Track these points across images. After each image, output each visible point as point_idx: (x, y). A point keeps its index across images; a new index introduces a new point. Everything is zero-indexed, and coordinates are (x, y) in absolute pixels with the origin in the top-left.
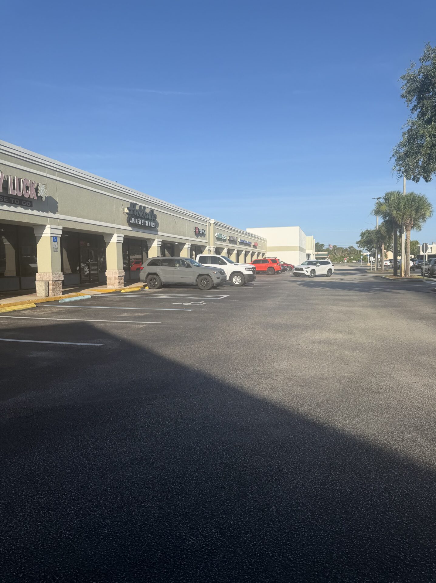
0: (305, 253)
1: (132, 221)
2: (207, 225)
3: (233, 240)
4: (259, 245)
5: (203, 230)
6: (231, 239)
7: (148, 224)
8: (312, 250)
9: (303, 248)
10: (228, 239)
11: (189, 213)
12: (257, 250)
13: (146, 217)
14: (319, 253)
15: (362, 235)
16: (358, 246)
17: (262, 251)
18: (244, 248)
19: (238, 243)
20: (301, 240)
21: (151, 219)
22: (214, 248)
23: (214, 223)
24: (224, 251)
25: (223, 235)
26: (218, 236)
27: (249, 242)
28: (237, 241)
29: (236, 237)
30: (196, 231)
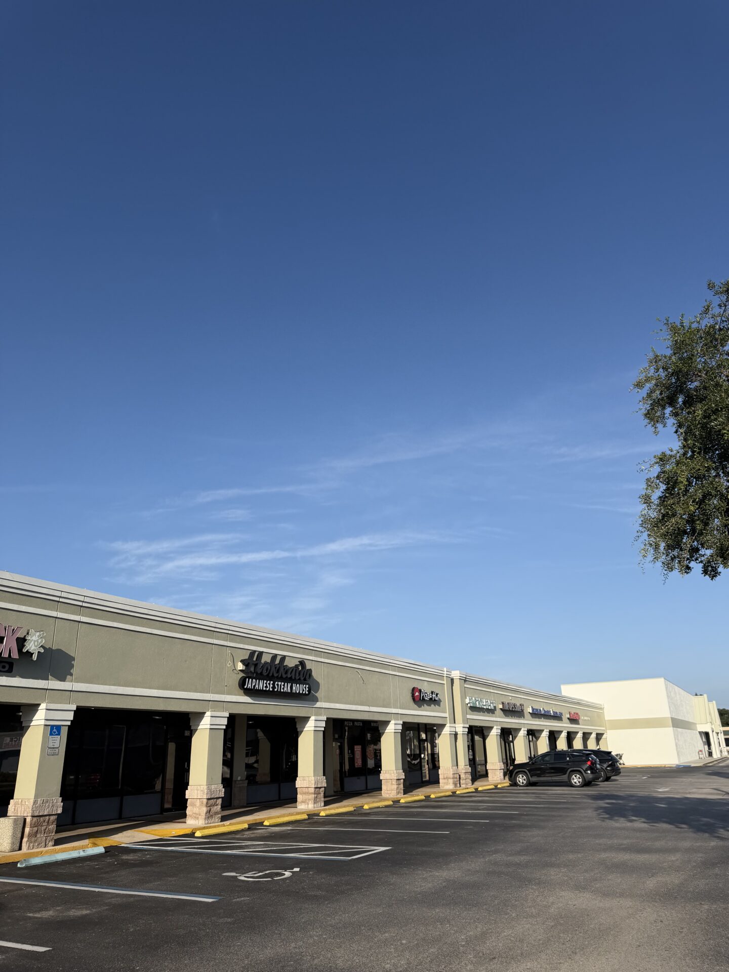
0: (697, 730)
1: (249, 685)
2: (445, 682)
3: (513, 711)
5: (432, 693)
6: (507, 708)
7: (289, 688)
8: (709, 724)
10: (501, 709)
13: (284, 676)
17: (594, 730)
19: (527, 716)
20: (674, 705)
21: (297, 678)
22: (463, 727)
23: (460, 679)
24: (492, 732)
25: (486, 700)
26: (473, 703)
27: (557, 713)
28: (522, 711)
29: (521, 705)
30: (415, 695)
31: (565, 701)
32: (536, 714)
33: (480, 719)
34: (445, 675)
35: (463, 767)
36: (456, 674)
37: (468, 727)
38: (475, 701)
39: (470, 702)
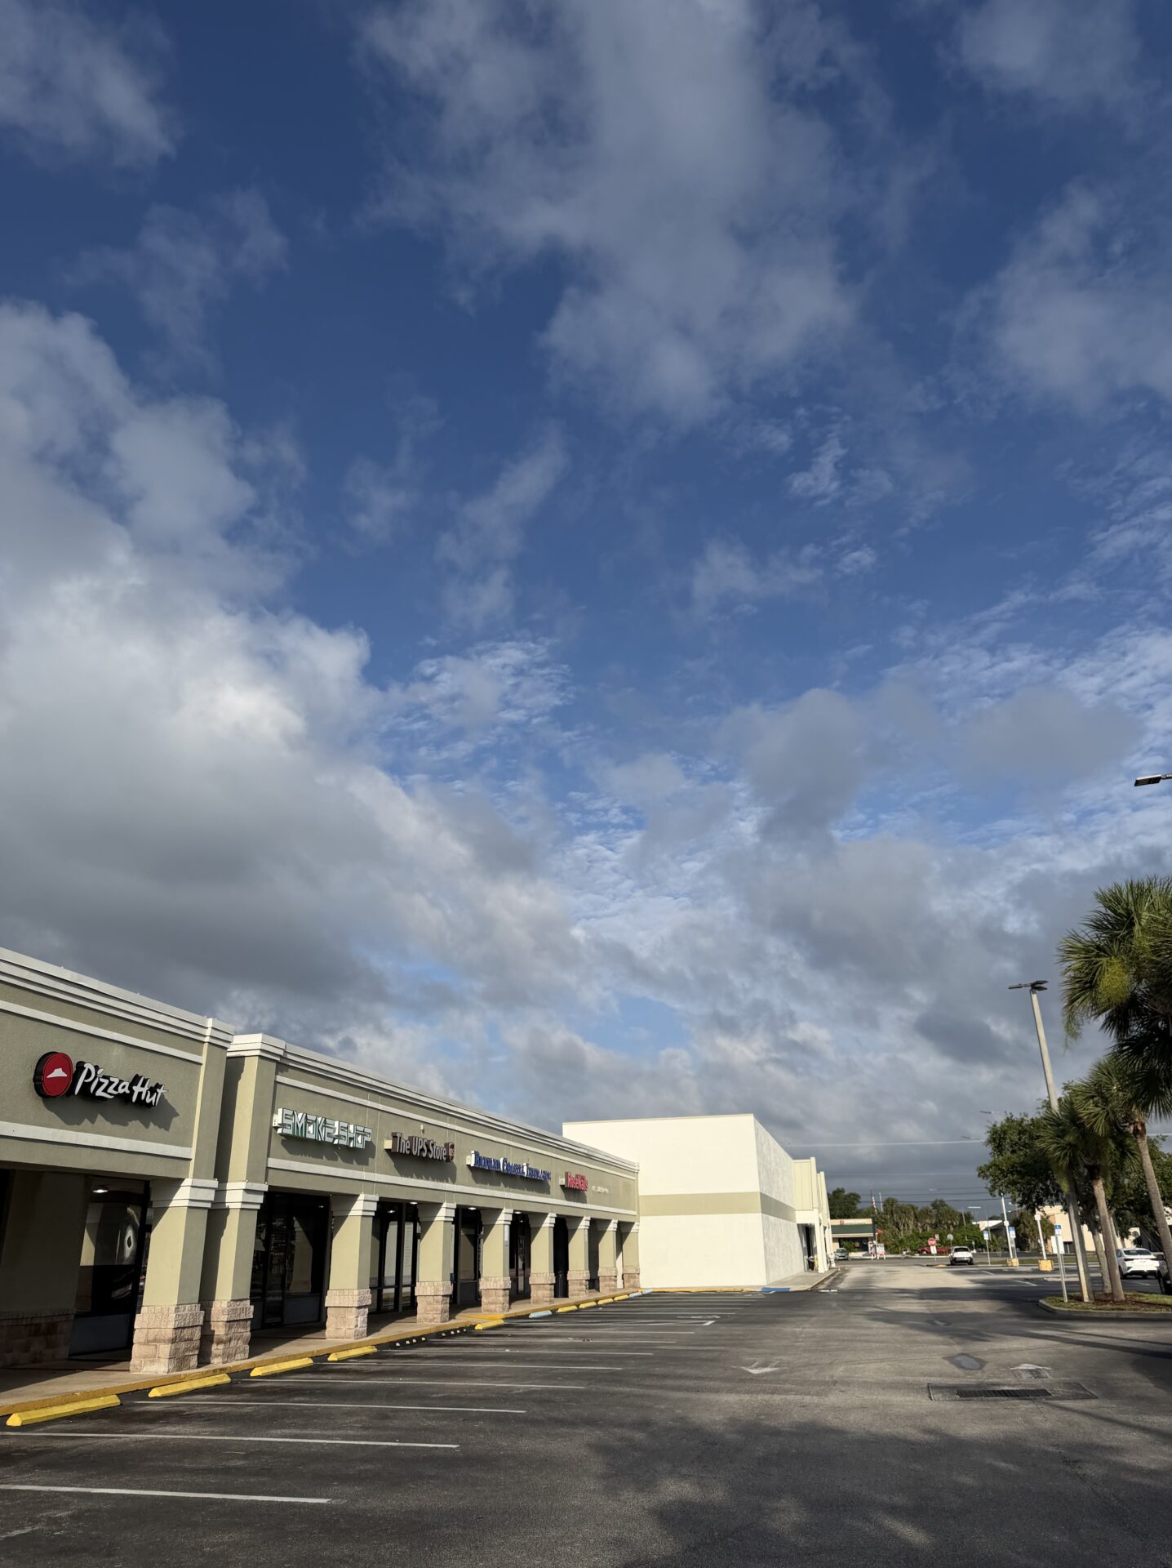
0: (795, 1222)
2: (203, 1059)
3: (421, 1156)
4: (600, 1189)
5: (134, 1080)
8: (816, 1210)
9: (782, 1201)
10: (388, 1151)
12: (586, 1209)
14: (847, 1222)
15: (994, 1140)
16: (989, 1185)
17: (614, 1213)
18: (508, 1200)
19: (463, 1174)
20: (766, 1170)
22: (247, 1191)
23: (259, 1056)
24: (352, 1209)
25: (345, 1125)
26: (295, 1126)
27: (537, 1172)
28: (449, 1159)
29: (446, 1145)
30: (50, 1076)
31: (561, 1149)
32: (484, 1171)
33: (309, 1172)
34: (207, 1039)
35: (225, 1305)
36: (251, 1044)
37: (267, 1190)
38: (303, 1121)
39: (286, 1121)
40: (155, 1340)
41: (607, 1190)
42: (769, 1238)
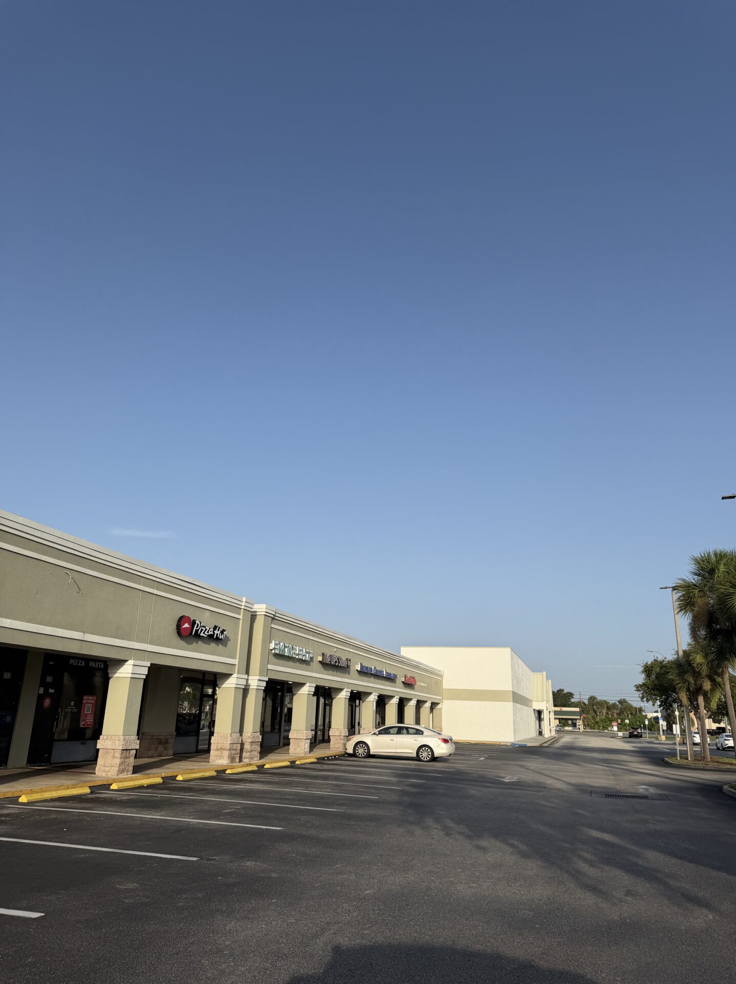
0: (532, 708)
2: (241, 617)
3: (335, 665)
4: (422, 684)
6: (328, 661)
8: (545, 702)
9: (525, 696)
10: (320, 662)
11: (159, 575)
12: (414, 694)
14: (565, 709)
15: (646, 671)
17: (430, 697)
18: (376, 687)
19: (354, 673)
20: (515, 677)
22: (259, 680)
23: (265, 615)
24: (302, 690)
25: (300, 648)
26: (280, 650)
28: (348, 667)
29: (347, 659)
30: (184, 627)
31: (402, 662)
33: (285, 672)
34: (243, 607)
35: (249, 734)
36: (260, 608)
37: (267, 680)
38: (283, 647)
39: (276, 647)
40: (221, 749)
41: (426, 685)
42: (516, 716)
